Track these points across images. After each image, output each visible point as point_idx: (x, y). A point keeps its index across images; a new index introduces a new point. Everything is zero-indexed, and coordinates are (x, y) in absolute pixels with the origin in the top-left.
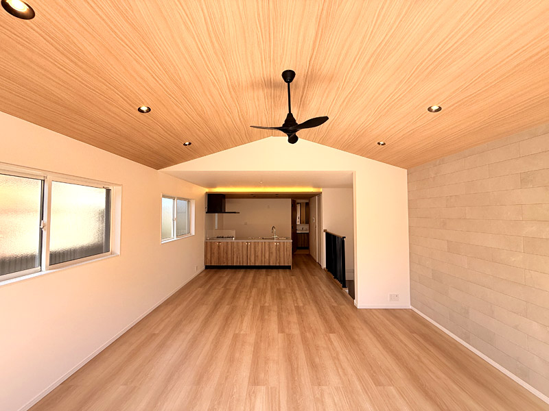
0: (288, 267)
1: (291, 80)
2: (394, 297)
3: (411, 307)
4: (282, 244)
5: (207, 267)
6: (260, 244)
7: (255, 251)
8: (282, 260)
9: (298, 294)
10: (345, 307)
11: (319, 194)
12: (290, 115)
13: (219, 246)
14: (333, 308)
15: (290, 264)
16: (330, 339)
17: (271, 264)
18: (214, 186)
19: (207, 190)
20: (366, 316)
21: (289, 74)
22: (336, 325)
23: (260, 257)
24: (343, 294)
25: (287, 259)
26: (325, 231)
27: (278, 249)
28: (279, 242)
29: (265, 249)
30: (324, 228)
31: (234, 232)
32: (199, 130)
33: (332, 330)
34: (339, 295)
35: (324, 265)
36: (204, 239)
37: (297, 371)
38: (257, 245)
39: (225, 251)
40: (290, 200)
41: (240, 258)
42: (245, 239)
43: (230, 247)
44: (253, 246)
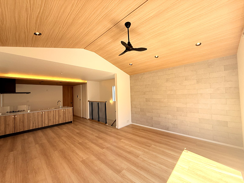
0: (71, 122)
2: (128, 121)
3: (132, 123)
4: (67, 110)
6: (52, 112)
7: (48, 117)
8: (67, 119)
11: (84, 84)
13: (15, 118)
15: (72, 120)
16: (123, 142)
17: (60, 123)
23: (52, 120)
27: (64, 113)
28: (65, 109)
30: (88, 100)
33: (120, 139)
35: (88, 117)
37: (127, 157)
38: (50, 112)
39: (21, 121)
40: (62, 86)
41: (36, 123)
42: (41, 110)
43: (26, 117)
44: (46, 114)
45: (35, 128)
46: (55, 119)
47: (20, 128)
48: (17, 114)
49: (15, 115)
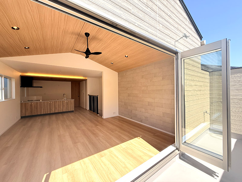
0: (73, 111)
1: (88, 36)
2: (114, 113)
3: (118, 115)
4: (69, 101)
5: (22, 117)
6: (58, 102)
7: (55, 106)
8: (69, 108)
9: (81, 119)
10: (99, 119)
11: (86, 80)
12: (88, 49)
13: (31, 105)
14: (96, 120)
15: (73, 110)
16: (97, 127)
17: (64, 111)
18: (27, 72)
19: (21, 74)
20: (107, 120)
21: (87, 34)
22: (98, 124)
23: (58, 108)
24: (98, 116)
25: (72, 107)
26: (88, 95)
27: (67, 104)
28: (68, 101)
29: (60, 104)
31: (41, 97)
32: (38, 43)
33: (97, 125)
34: (97, 117)
35: (88, 109)
36: (19, 102)
38: (56, 103)
39: (36, 107)
40: (71, 82)
41: (45, 110)
42: (49, 100)
43: (39, 104)
44: (53, 103)
45: (45, 113)
46: (60, 108)
47: (34, 113)
48: (32, 102)
49: (31, 103)
